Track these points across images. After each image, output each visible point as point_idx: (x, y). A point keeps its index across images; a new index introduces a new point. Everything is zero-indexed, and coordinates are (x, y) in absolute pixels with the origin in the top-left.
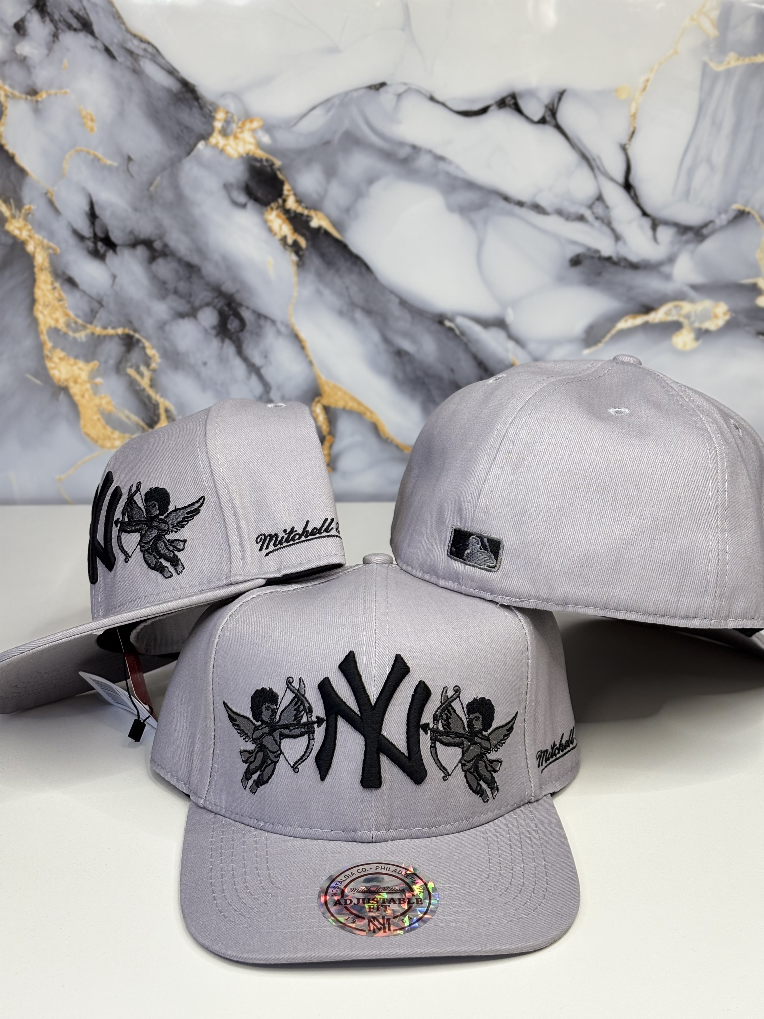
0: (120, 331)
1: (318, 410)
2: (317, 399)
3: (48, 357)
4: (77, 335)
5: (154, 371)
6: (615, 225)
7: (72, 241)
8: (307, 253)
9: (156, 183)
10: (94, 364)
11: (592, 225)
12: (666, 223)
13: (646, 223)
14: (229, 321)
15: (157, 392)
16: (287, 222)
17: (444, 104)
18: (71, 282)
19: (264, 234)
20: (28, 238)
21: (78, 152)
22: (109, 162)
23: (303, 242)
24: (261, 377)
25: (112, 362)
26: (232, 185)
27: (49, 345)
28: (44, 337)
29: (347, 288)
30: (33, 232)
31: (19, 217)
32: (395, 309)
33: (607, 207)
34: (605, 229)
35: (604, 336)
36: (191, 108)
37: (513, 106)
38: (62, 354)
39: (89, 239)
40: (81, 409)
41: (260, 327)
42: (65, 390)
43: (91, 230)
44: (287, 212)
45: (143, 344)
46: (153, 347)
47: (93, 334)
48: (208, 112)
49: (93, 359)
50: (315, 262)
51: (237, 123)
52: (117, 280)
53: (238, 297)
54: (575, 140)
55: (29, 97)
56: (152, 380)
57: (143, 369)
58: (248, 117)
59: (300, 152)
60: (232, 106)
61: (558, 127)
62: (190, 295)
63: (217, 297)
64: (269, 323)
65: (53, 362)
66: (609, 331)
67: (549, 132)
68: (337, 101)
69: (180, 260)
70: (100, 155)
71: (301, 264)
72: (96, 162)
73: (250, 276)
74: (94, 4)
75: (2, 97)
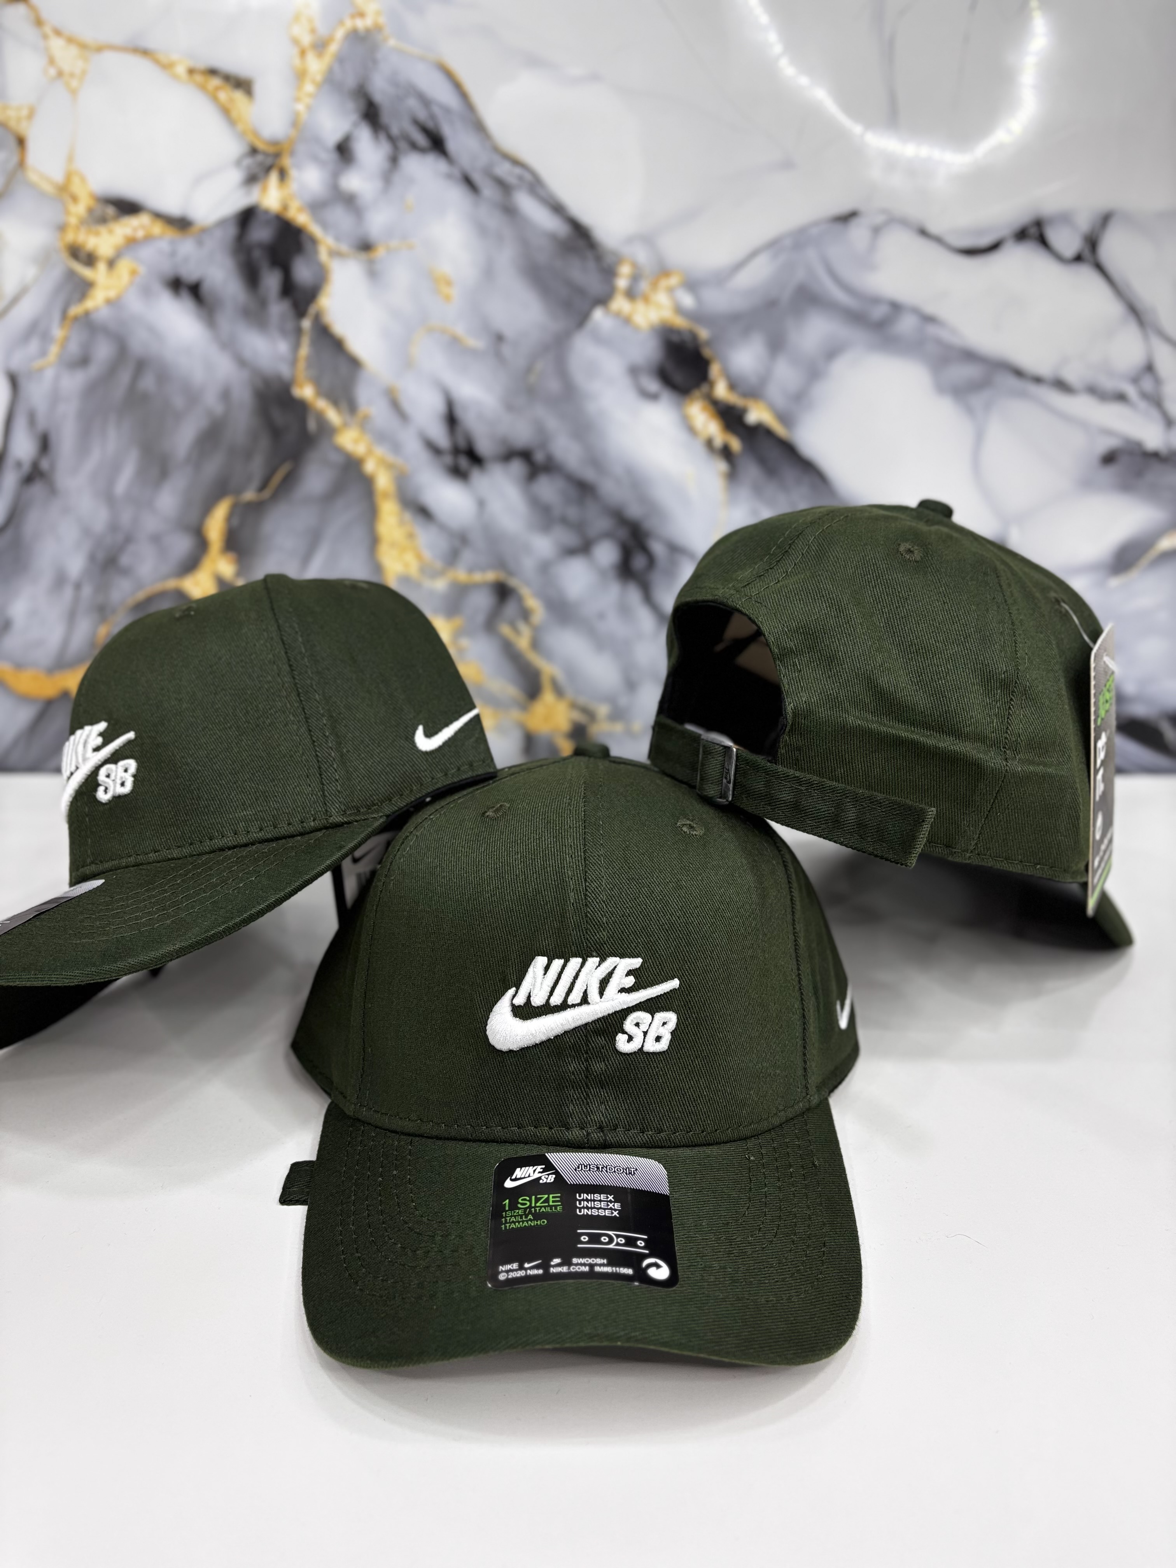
0: (491, 576)
4: (434, 584)
5: (535, 627)
6: (1166, 403)
7: (424, 455)
8: (741, 460)
9: (536, 369)
10: (458, 621)
11: (1134, 407)
14: (634, 558)
15: (538, 655)
16: (716, 417)
17: (938, 240)
18: (423, 512)
19: (684, 435)
20: (366, 455)
21: (431, 330)
22: (473, 343)
25: (481, 618)
26: (640, 368)
30: (372, 445)
31: (354, 425)
33: (1158, 381)
34: (1154, 411)
35: (1139, 560)
36: (583, 260)
37: (1036, 239)
39: (447, 452)
41: (672, 561)
43: (450, 440)
44: (715, 403)
45: (521, 593)
46: (535, 596)
47: (456, 581)
48: (608, 266)
49: (457, 614)
51: (648, 280)
52: (486, 507)
53: (646, 524)
54: (1119, 282)
55: (361, 254)
56: (533, 639)
57: (520, 625)
58: (663, 270)
59: (735, 318)
60: (642, 255)
62: (582, 524)
63: (618, 525)
64: (686, 559)
66: (1146, 553)
67: (1086, 273)
68: (788, 242)
69: (569, 477)
70: (461, 334)
71: (732, 476)
72: (454, 342)
73: (663, 495)
74: (447, 110)
75: (323, 255)
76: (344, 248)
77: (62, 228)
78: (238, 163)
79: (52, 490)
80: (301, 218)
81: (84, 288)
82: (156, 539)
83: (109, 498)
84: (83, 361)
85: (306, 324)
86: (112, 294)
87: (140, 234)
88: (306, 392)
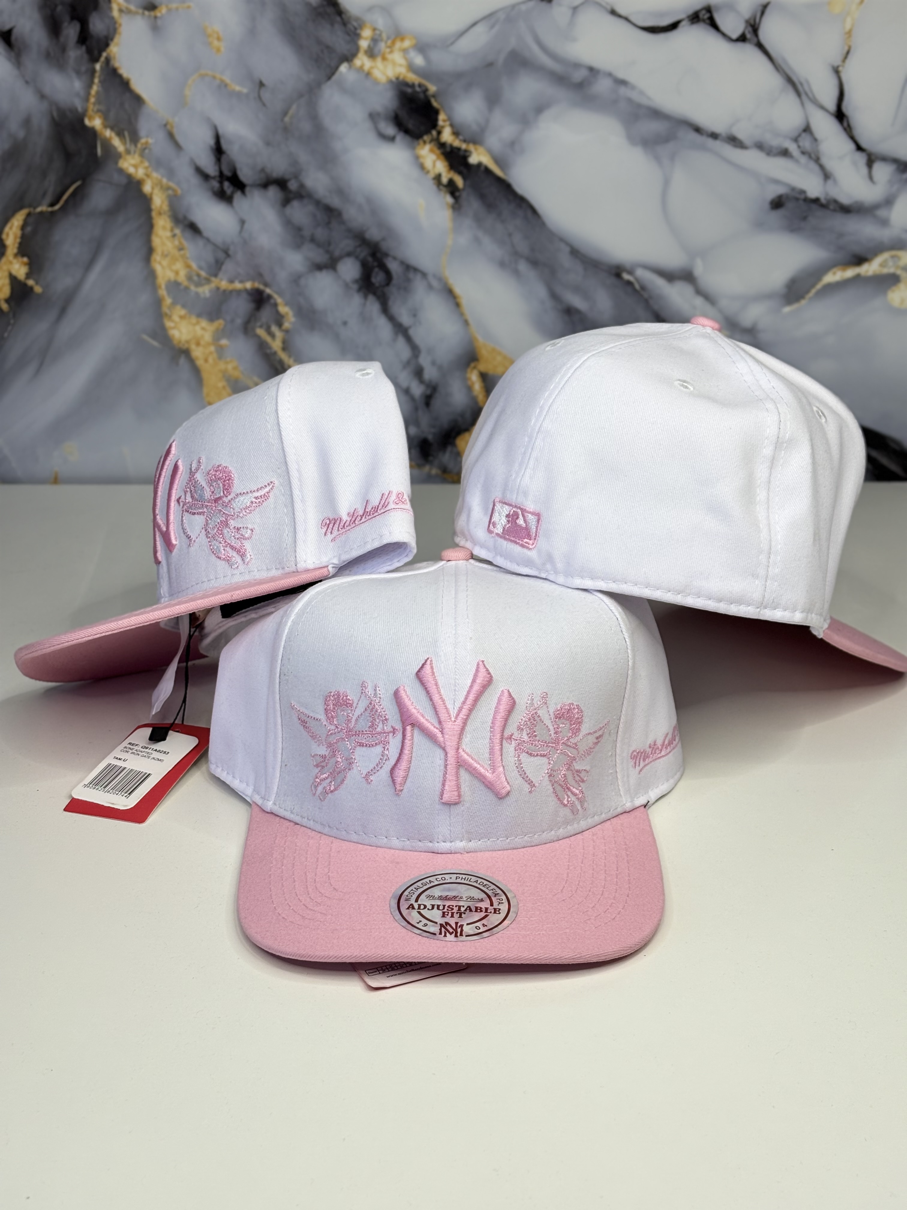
0: (248, 285)
1: (474, 377)
2: (472, 365)
3: (166, 314)
4: (200, 290)
5: (287, 331)
6: (824, 161)
7: (195, 180)
8: (464, 195)
9: (291, 112)
10: (219, 323)
11: (797, 161)
12: (884, 159)
13: (861, 158)
14: (374, 274)
15: (290, 356)
16: (442, 157)
17: (627, 19)
18: (193, 228)
19: (415, 172)
20: (145, 177)
21: (203, 76)
22: (238, 88)
23: (459, 181)
24: (409, 339)
25: (239, 321)
26: (378, 114)
27: (168, 301)
28: (163, 292)
29: (510, 235)
30: (150, 170)
31: (135, 152)
32: (565, 259)
33: (816, 140)
34: (813, 165)
35: (808, 291)
36: (332, 24)
37: (708, 21)
38: (183, 312)
39: (214, 178)
40: (205, 375)
41: (408, 280)
42: (186, 353)
43: (217, 168)
44: (442, 146)
45: (275, 300)
46: (286, 304)
47: (218, 288)
48: (353, 29)
49: (218, 318)
50: (473, 204)
51: (386, 42)
52: (246, 226)
53: (384, 246)
54: (779, 61)
55: (147, 13)
56: (284, 342)
57: (274, 329)
58: (399, 35)
59: (459, 75)
60: (381, 22)
61: (760, 46)
62: (329, 244)
63: (360, 246)
64: (419, 277)
65: (173, 321)
66: (813, 285)
67: (749, 51)
68: (502, 16)
69: (318, 203)
70: (228, 81)
71: (457, 207)
72: (222, 88)
73: (399, 222)
75: (115, 12)
76: (133, 7)
85: (98, 66)
88: (96, 123)
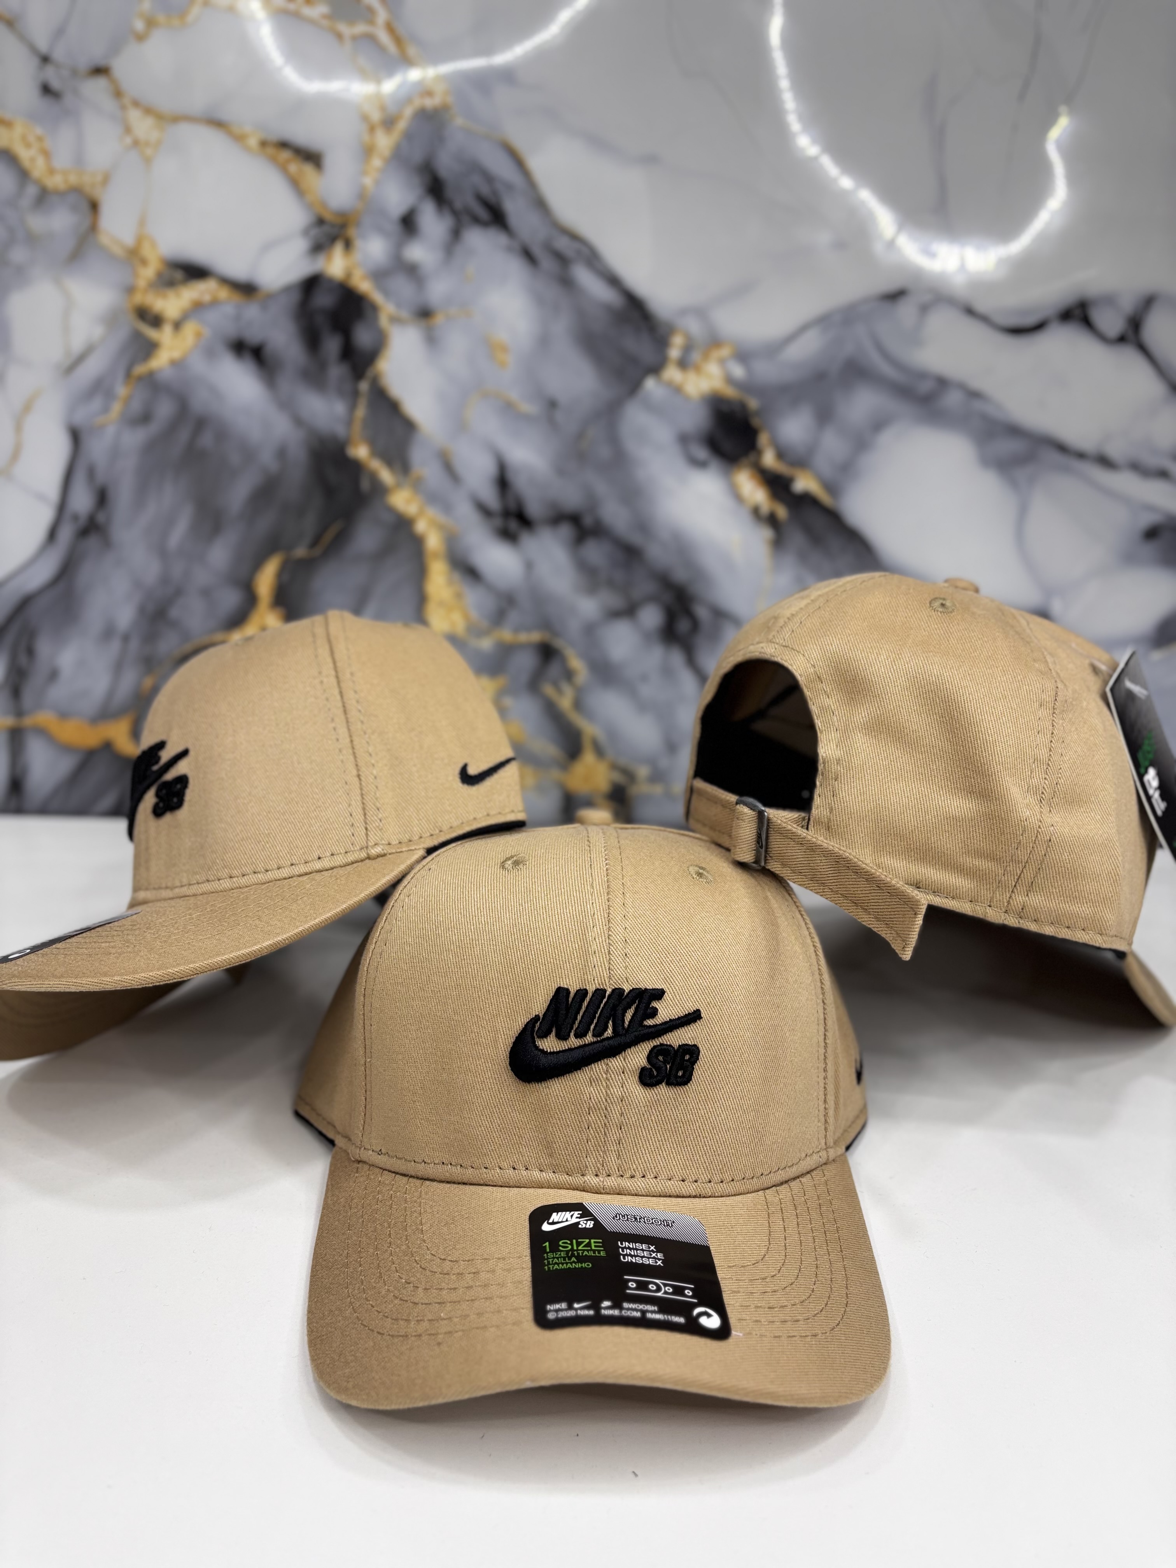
0: (535, 637)
4: (481, 643)
5: (578, 688)
7: (475, 517)
8: (787, 528)
9: (588, 436)
10: (501, 681)
14: (679, 622)
15: (581, 716)
16: (763, 485)
17: (985, 319)
18: (472, 572)
19: (730, 503)
20: (417, 515)
21: (486, 395)
22: (526, 408)
25: (524, 678)
26: (690, 436)
30: (424, 506)
31: (407, 485)
36: (638, 332)
37: (1081, 320)
39: (497, 514)
41: (718, 627)
43: (501, 502)
44: (763, 471)
45: (565, 653)
46: (579, 658)
47: (501, 641)
48: (661, 335)
49: (500, 674)
51: (700, 351)
52: (534, 569)
53: (691, 589)
54: (1163, 365)
55: (420, 321)
56: (575, 700)
57: (564, 686)
58: (715, 342)
59: (784, 388)
60: (694, 326)
61: (1142, 347)
62: (629, 587)
63: (664, 589)
64: (730, 622)
67: (1129, 355)
68: (839, 317)
69: (617, 541)
70: (515, 400)
71: (778, 543)
72: (508, 408)
73: (710, 562)
74: (510, 187)
75: (383, 321)
76: (404, 314)
77: (130, 290)
78: (306, 232)
79: (107, 543)
80: (364, 285)
81: (149, 348)
82: (206, 593)
83: (162, 552)
84: (145, 418)
85: (364, 386)
86: (176, 354)
87: (207, 298)
88: (361, 452)
